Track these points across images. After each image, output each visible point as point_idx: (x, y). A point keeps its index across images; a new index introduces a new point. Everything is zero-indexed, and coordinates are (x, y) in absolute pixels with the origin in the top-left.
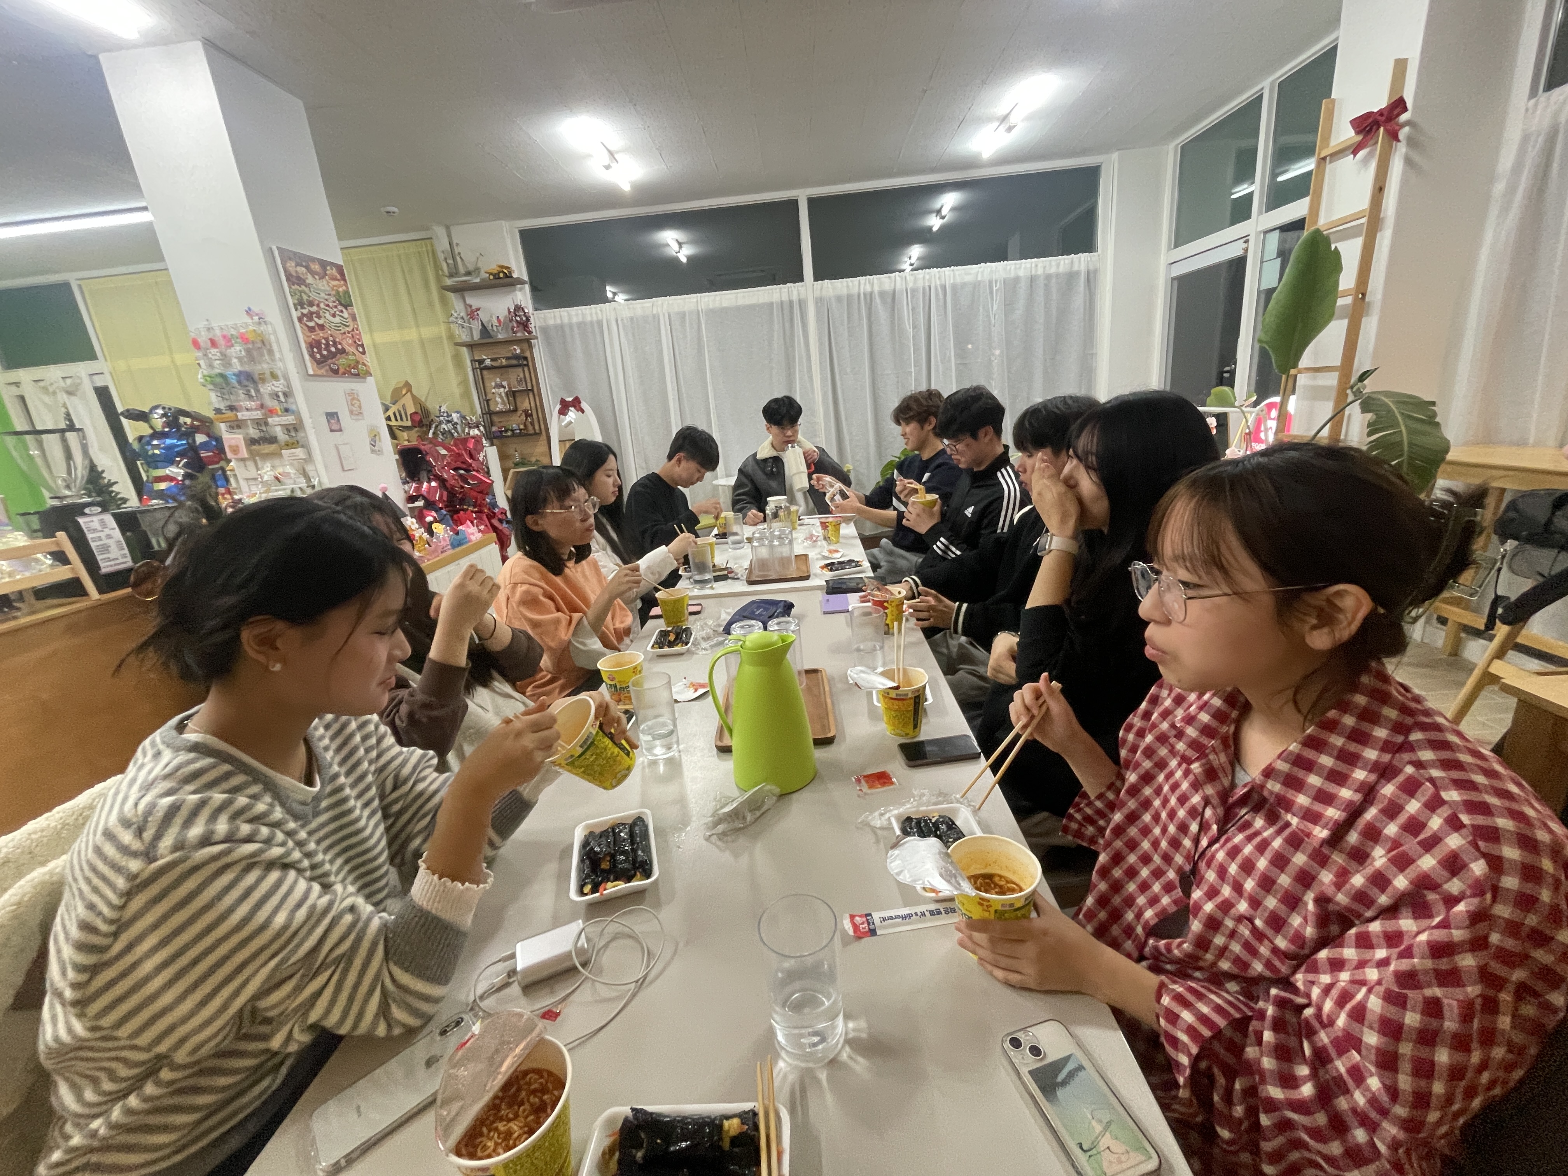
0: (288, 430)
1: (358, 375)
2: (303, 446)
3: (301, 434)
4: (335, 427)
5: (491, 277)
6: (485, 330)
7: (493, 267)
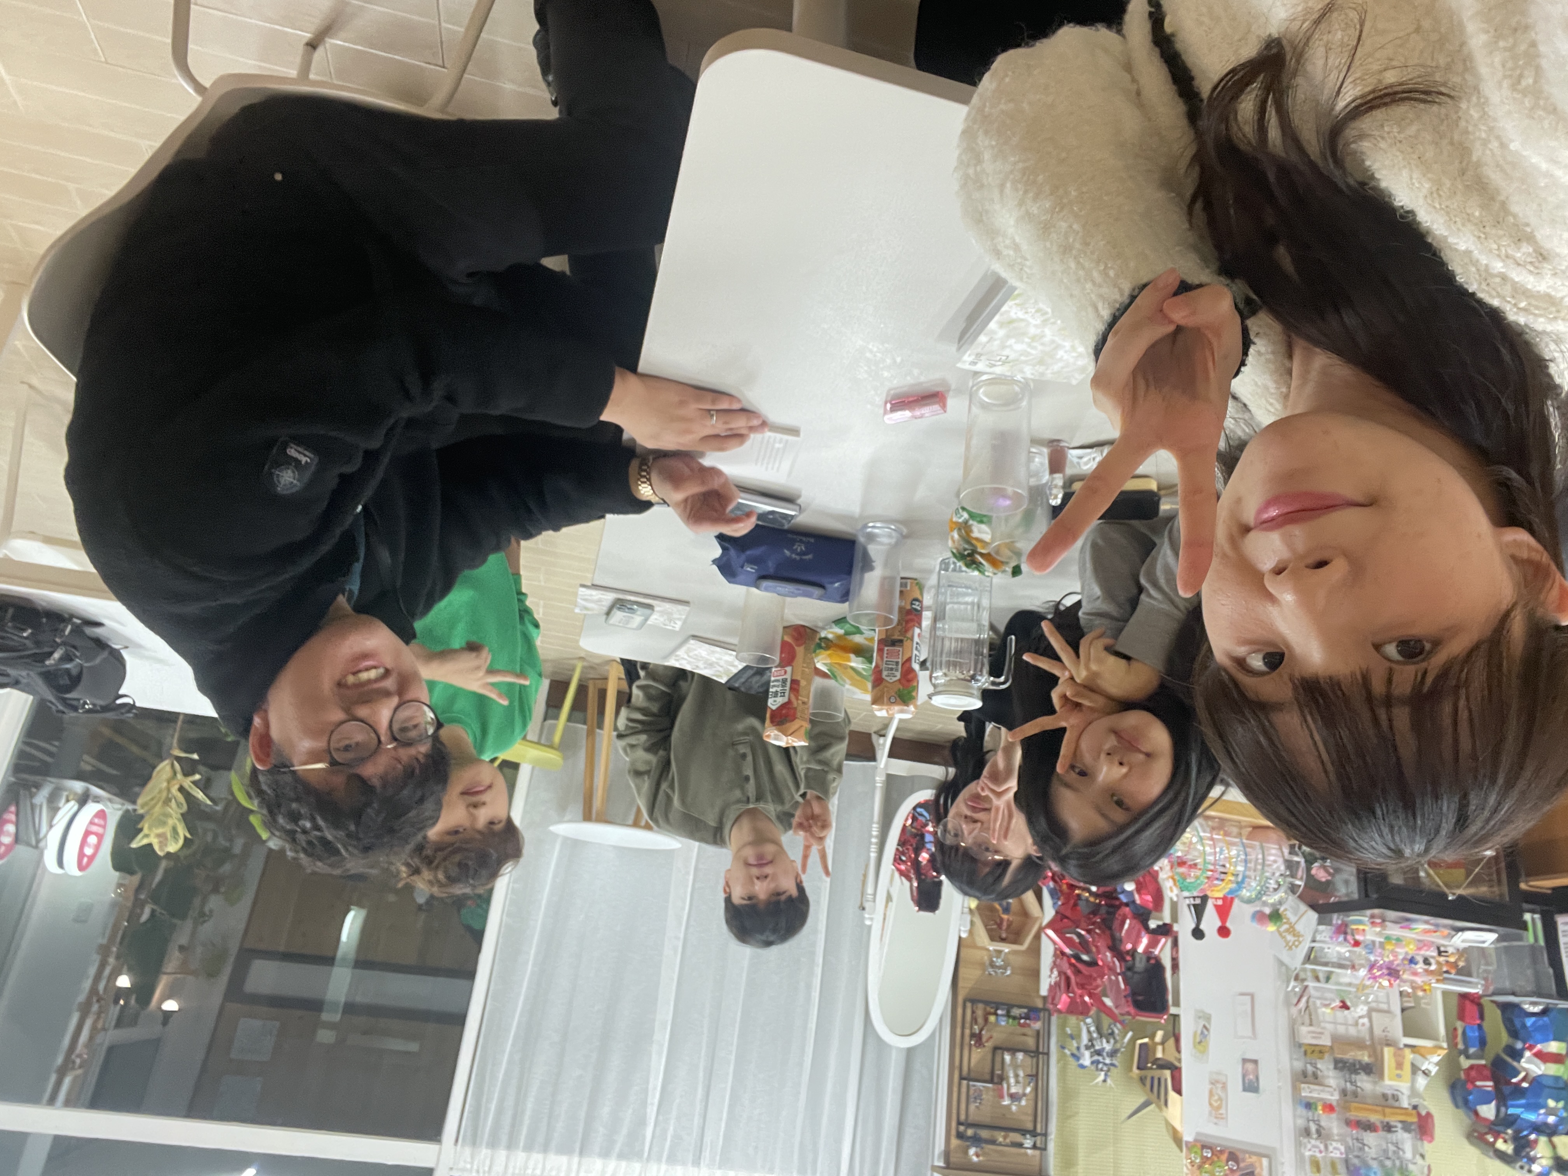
0: (1315, 1076)
1: (1204, 1147)
2: (1300, 1045)
3: (1299, 1065)
4: (1250, 1066)
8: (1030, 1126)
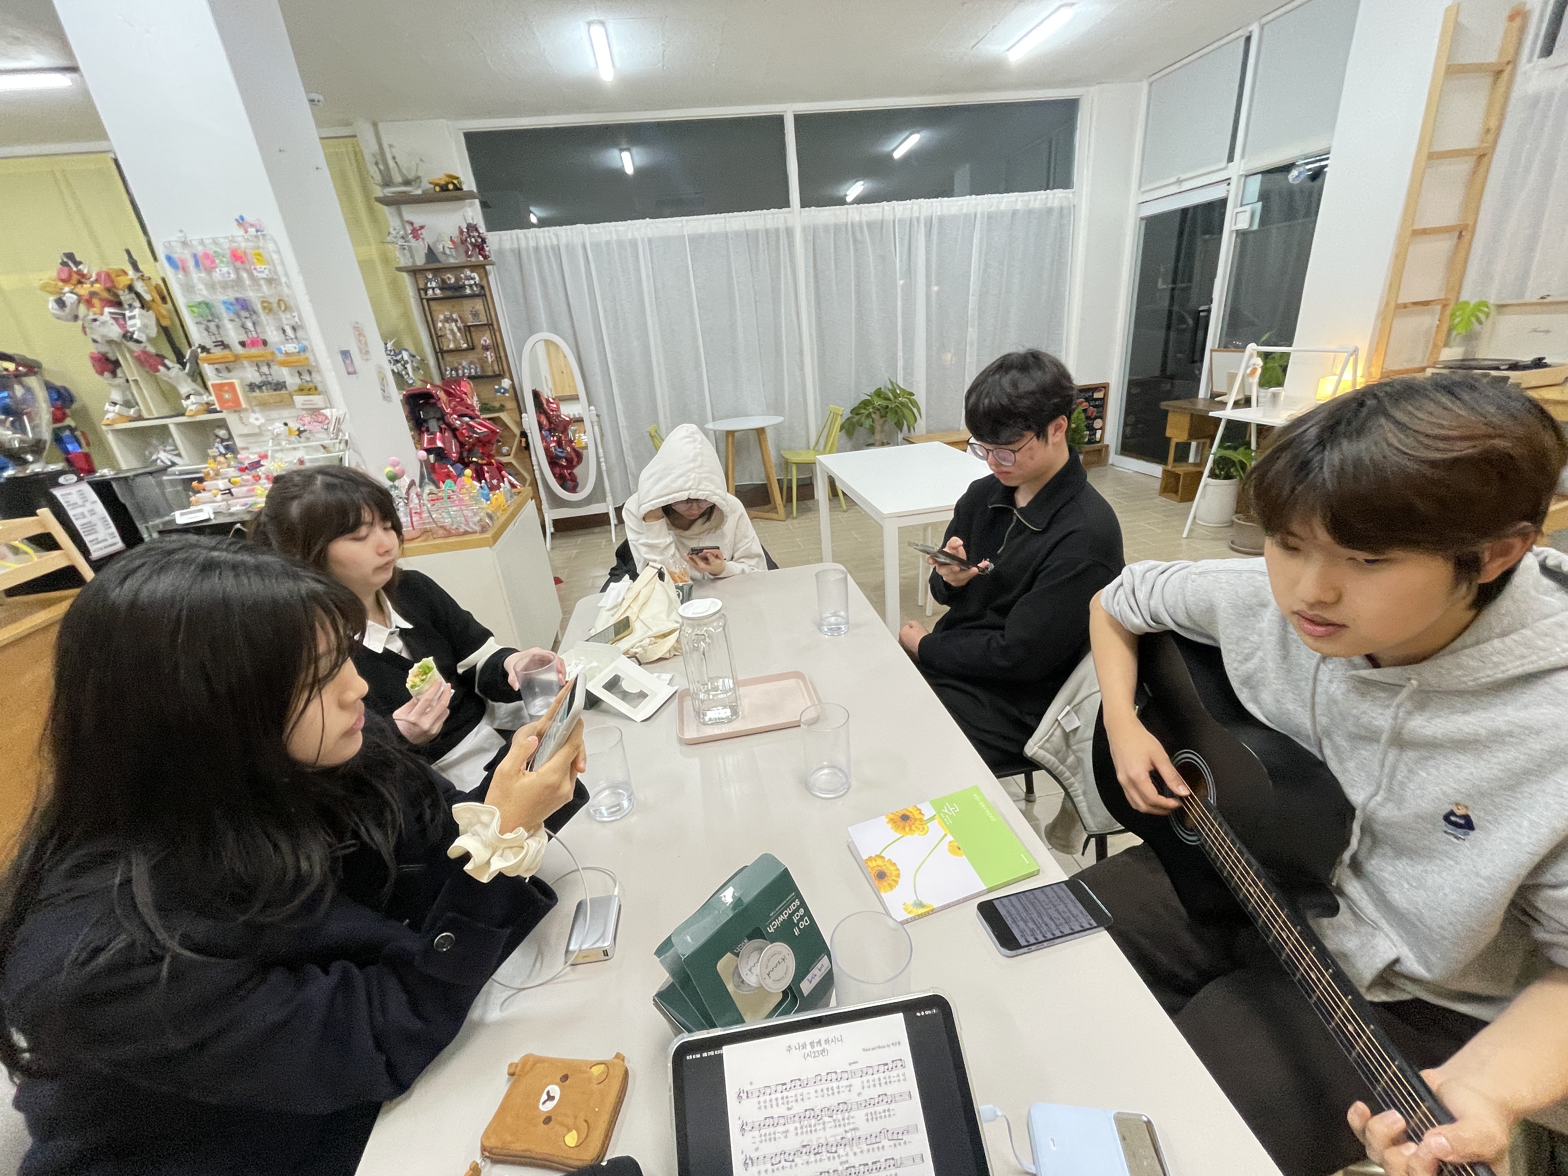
2: (320, 392)
3: (317, 378)
4: (351, 370)
5: (437, 189)
6: (431, 254)
7: (440, 176)
8: (432, 303)
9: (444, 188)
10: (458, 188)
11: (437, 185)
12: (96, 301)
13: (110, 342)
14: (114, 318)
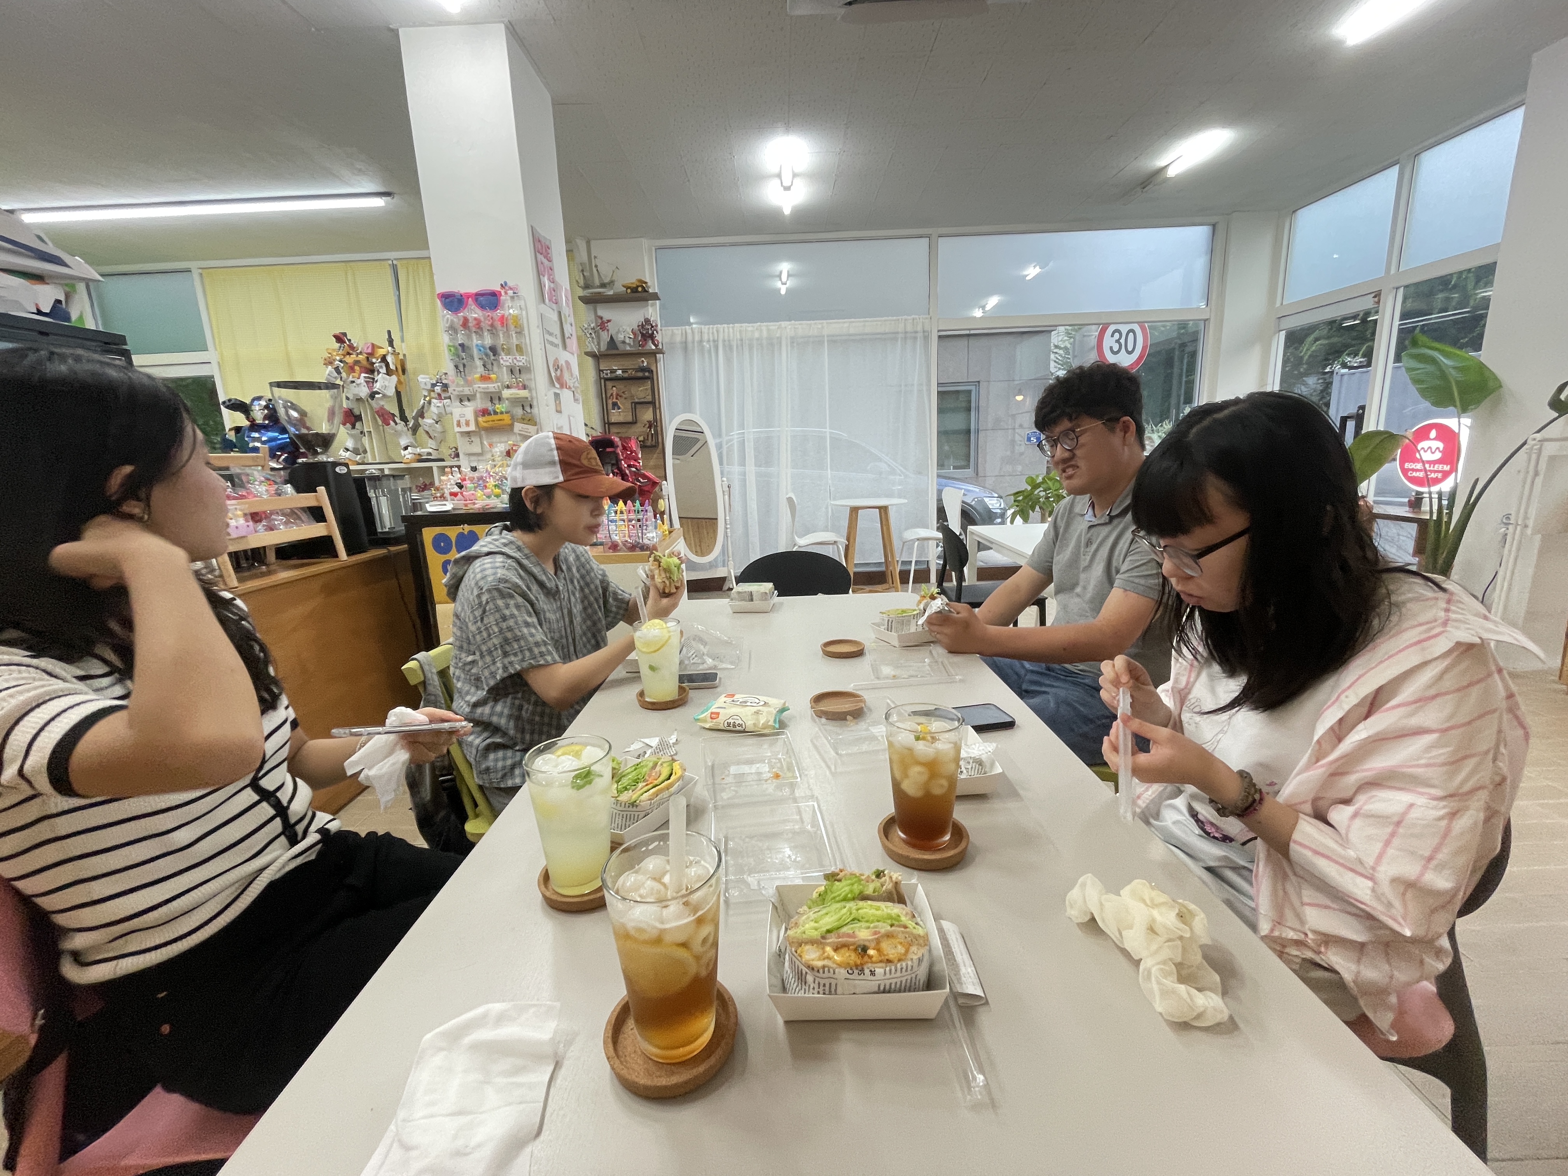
3: (535, 411)
4: (559, 409)
5: (629, 291)
6: (612, 342)
7: (632, 280)
8: (608, 382)
9: (634, 290)
10: (645, 291)
11: (628, 288)
12: (357, 368)
13: (359, 400)
14: (366, 382)
